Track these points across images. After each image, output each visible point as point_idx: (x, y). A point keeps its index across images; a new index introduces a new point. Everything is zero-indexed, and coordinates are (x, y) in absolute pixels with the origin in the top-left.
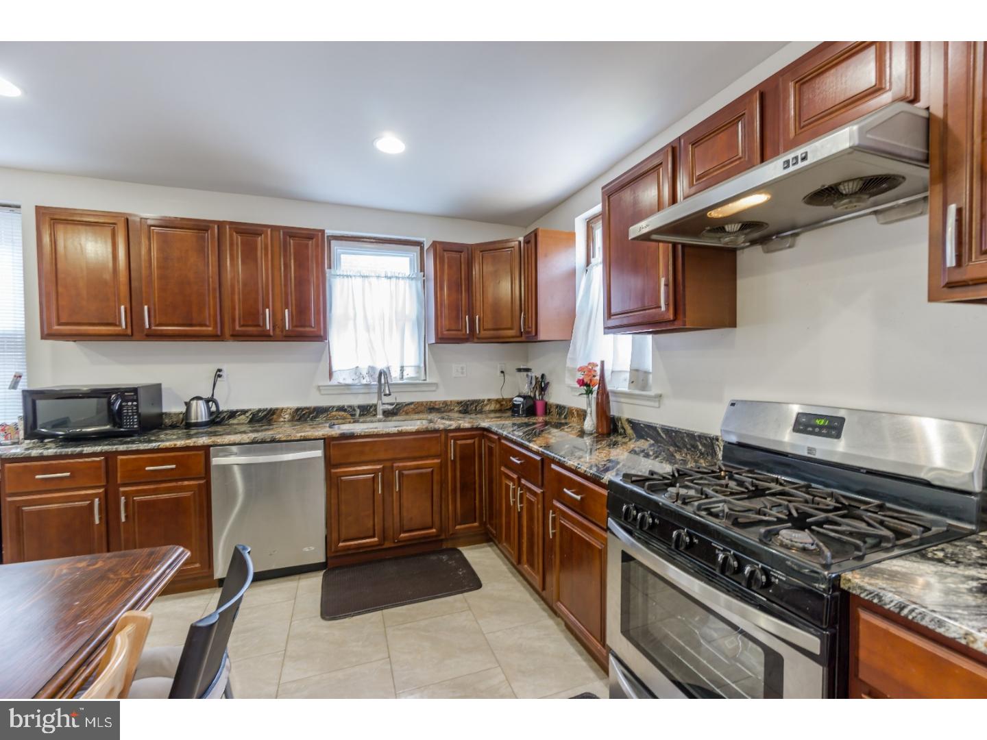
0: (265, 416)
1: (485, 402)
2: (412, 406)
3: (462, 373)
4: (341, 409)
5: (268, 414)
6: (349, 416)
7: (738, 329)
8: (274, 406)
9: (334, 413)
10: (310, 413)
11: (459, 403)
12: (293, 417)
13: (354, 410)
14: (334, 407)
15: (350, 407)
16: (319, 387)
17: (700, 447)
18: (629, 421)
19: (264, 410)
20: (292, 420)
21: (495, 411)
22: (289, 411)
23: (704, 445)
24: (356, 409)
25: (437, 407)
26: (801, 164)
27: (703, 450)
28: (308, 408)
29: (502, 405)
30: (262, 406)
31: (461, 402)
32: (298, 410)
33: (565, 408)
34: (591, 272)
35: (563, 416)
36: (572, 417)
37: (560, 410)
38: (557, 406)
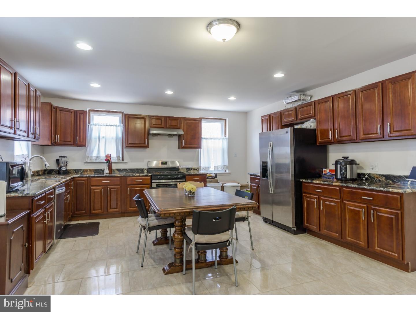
7: (149, 149)
18: (116, 169)
33: (81, 170)
34: (92, 126)
35: (80, 173)
36: (86, 172)
37: (77, 171)
38: (75, 170)
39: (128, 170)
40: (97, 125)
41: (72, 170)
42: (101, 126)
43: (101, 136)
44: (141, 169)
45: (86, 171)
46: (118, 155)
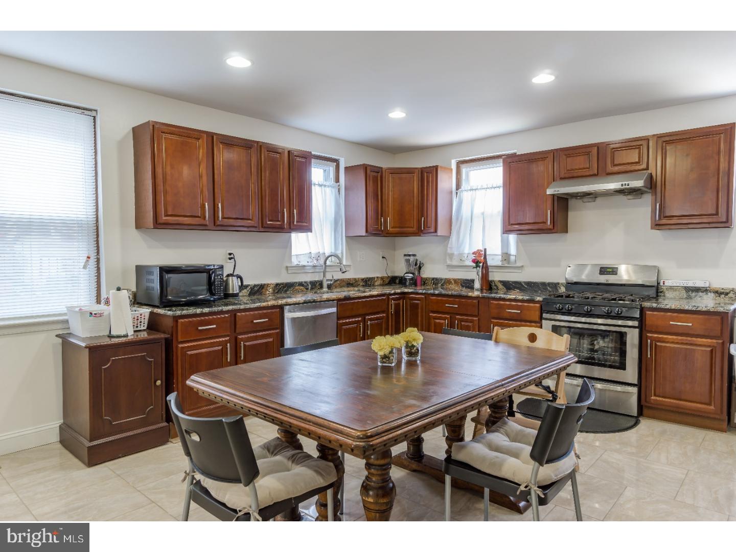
0: (258, 290)
1: (376, 279)
2: (338, 282)
3: (363, 259)
4: (301, 284)
5: (260, 288)
6: (305, 290)
7: (568, 234)
8: (263, 282)
9: (297, 287)
10: (284, 287)
11: (363, 280)
12: (274, 291)
13: (308, 285)
14: (297, 283)
15: (305, 282)
16: (287, 267)
17: (549, 289)
18: (501, 282)
19: (258, 285)
20: (274, 293)
21: (380, 285)
22: (272, 285)
23: (551, 287)
24: (309, 284)
25: (351, 282)
26: (627, 187)
27: (551, 290)
28: (282, 284)
29: (384, 281)
30: (257, 283)
31: (363, 279)
32: (277, 285)
33: (441, 279)
34: (462, 194)
35: (440, 285)
36: (449, 284)
37: (436, 281)
38: (433, 279)
39: (522, 285)
40: (470, 190)
41: (429, 278)
42: (477, 191)
43: (476, 211)
44: (552, 284)
45: (448, 281)
46: (505, 251)
